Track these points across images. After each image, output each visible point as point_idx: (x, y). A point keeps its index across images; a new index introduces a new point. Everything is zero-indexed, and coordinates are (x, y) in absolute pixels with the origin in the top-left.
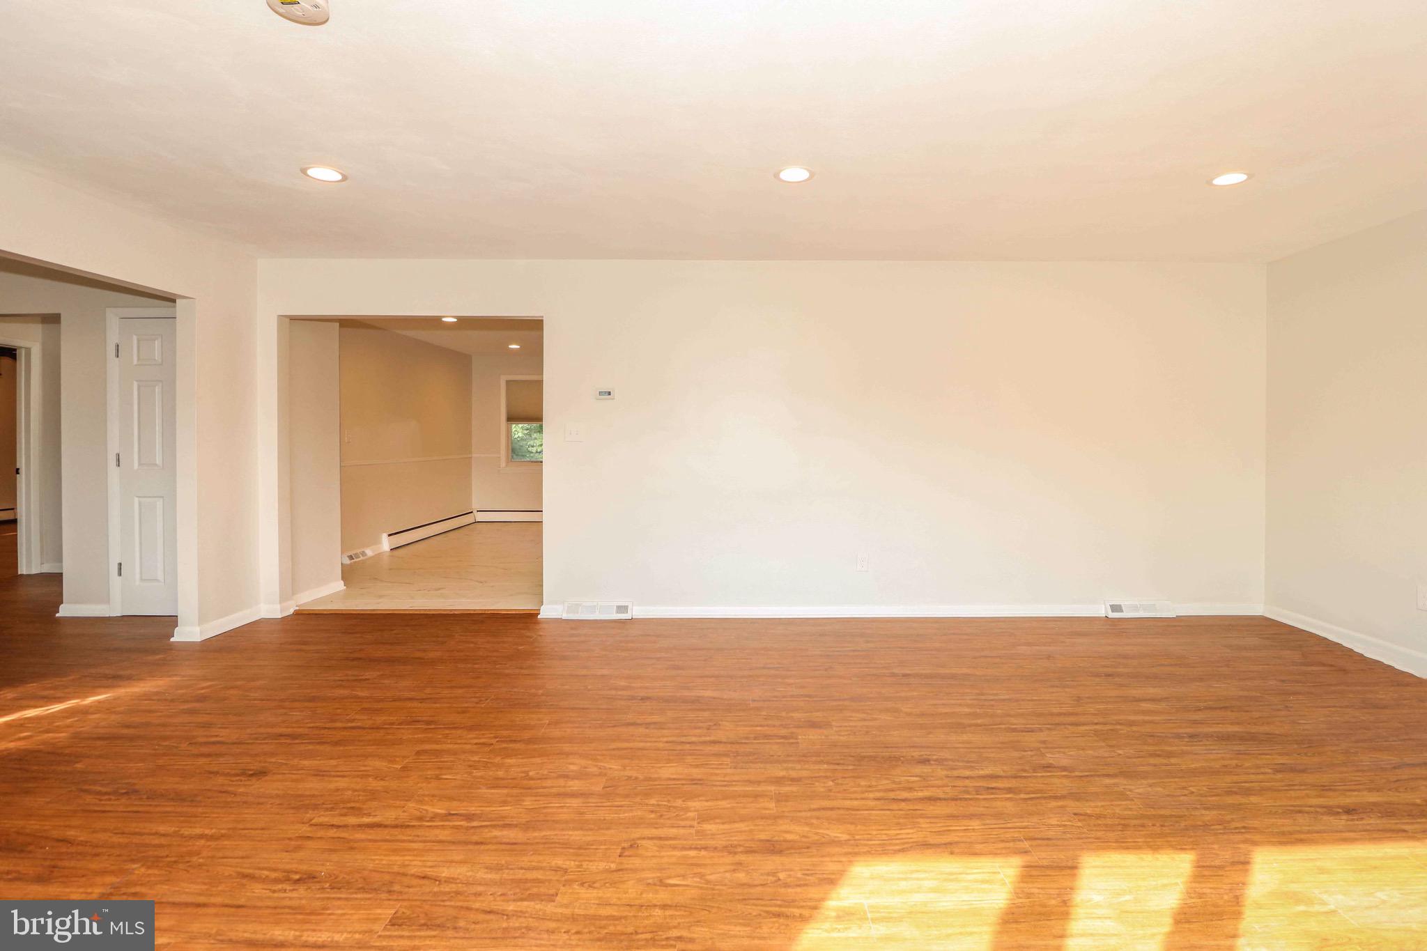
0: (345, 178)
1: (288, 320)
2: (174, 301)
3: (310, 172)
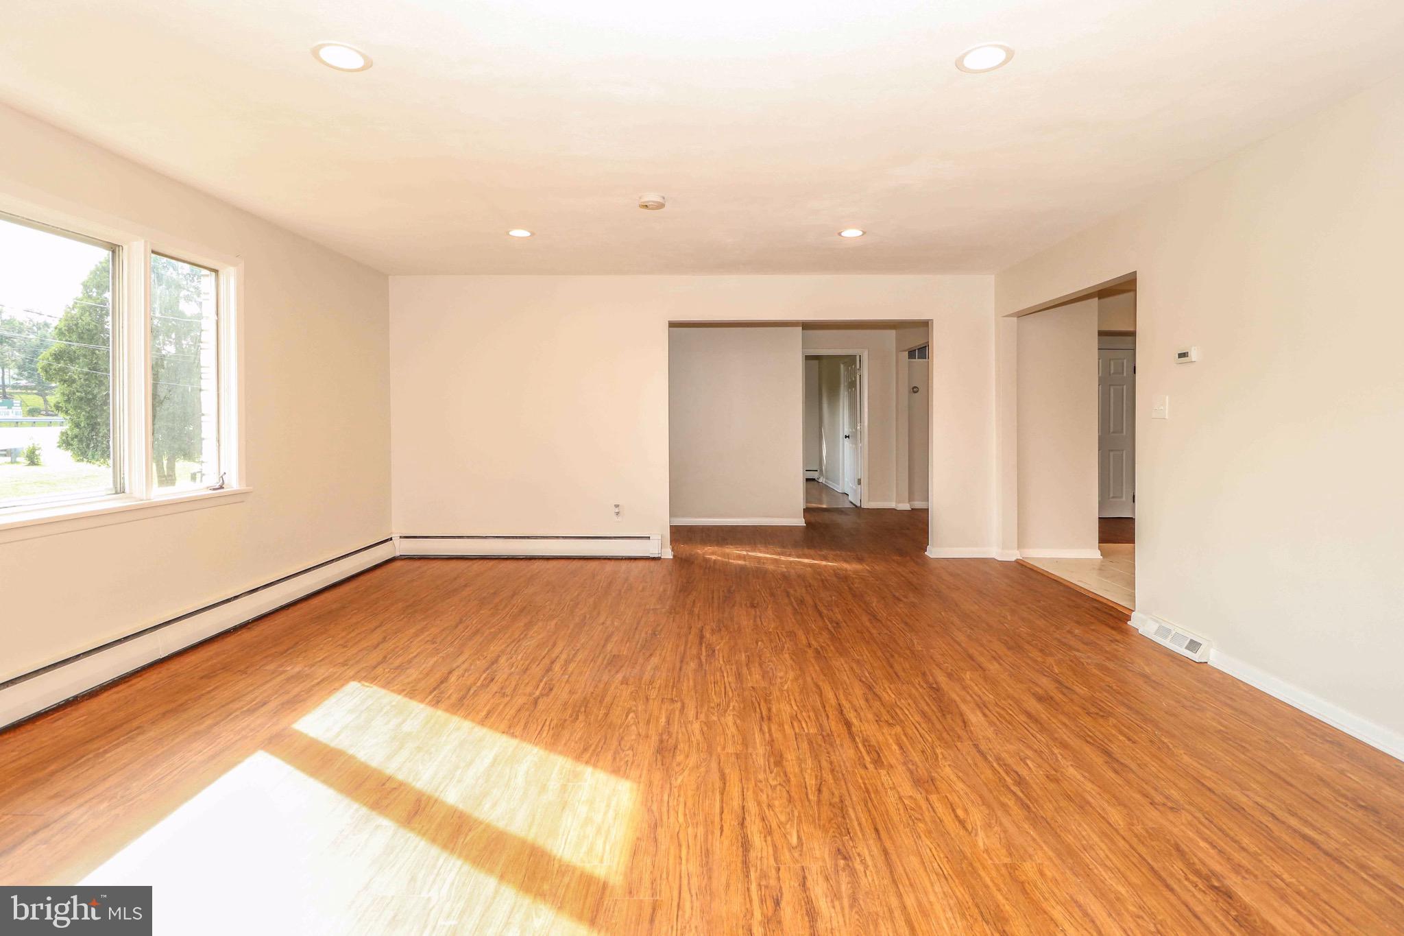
0: (864, 233)
3: (843, 235)
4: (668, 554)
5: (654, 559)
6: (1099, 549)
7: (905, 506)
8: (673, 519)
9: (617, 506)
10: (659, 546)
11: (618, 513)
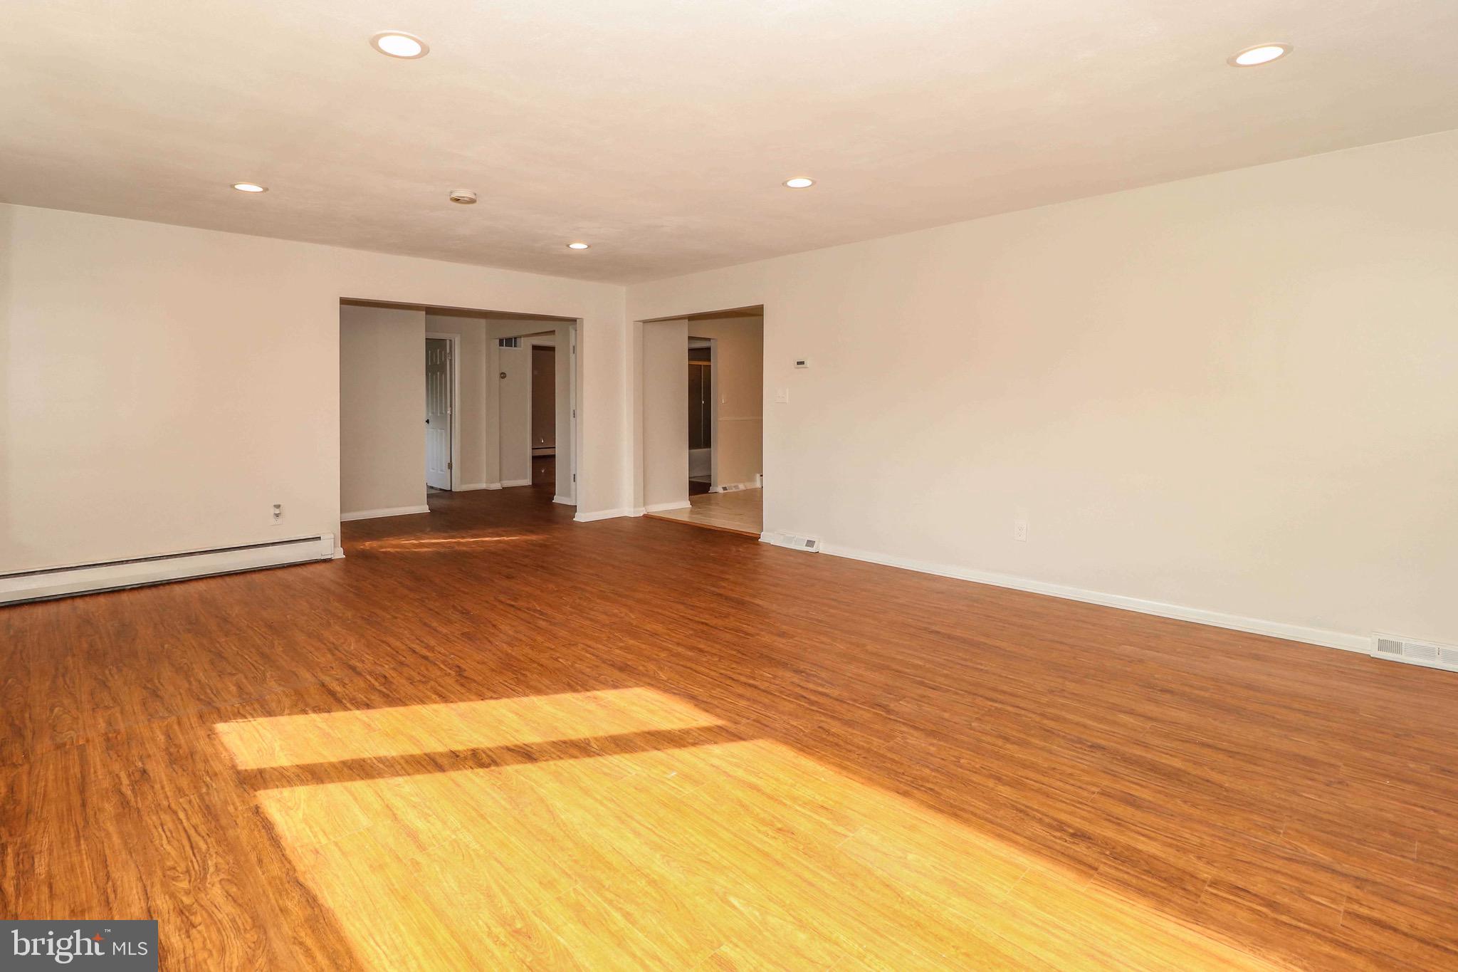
0: (589, 247)
1: (641, 323)
2: (576, 321)
3: (571, 246)
4: (339, 554)
5: (325, 561)
6: (689, 500)
7: (496, 486)
8: (344, 515)
9: (278, 506)
10: (331, 547)
11: (277, 515)
